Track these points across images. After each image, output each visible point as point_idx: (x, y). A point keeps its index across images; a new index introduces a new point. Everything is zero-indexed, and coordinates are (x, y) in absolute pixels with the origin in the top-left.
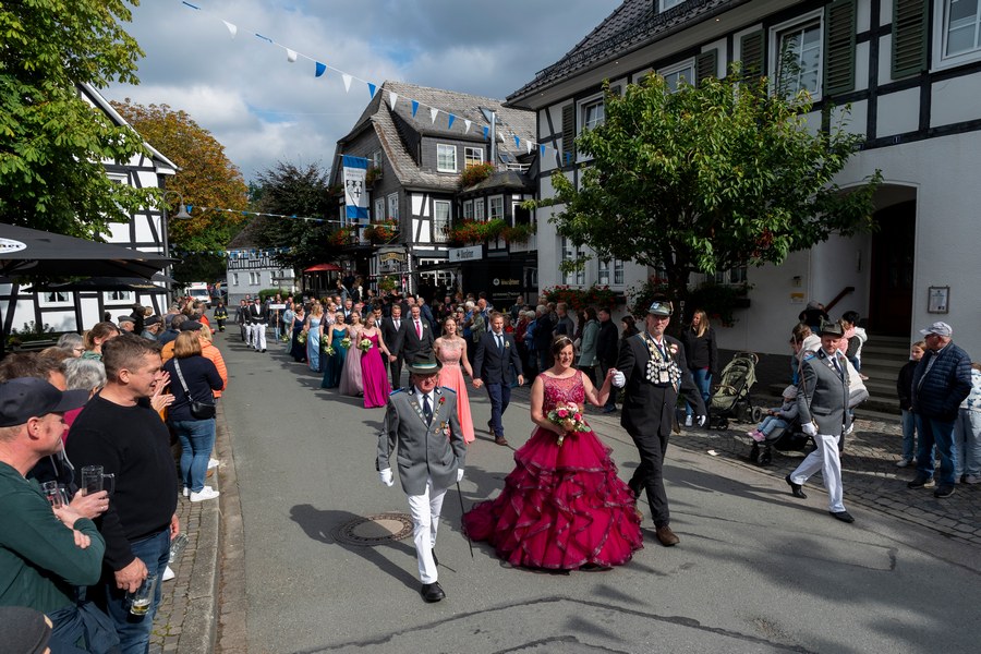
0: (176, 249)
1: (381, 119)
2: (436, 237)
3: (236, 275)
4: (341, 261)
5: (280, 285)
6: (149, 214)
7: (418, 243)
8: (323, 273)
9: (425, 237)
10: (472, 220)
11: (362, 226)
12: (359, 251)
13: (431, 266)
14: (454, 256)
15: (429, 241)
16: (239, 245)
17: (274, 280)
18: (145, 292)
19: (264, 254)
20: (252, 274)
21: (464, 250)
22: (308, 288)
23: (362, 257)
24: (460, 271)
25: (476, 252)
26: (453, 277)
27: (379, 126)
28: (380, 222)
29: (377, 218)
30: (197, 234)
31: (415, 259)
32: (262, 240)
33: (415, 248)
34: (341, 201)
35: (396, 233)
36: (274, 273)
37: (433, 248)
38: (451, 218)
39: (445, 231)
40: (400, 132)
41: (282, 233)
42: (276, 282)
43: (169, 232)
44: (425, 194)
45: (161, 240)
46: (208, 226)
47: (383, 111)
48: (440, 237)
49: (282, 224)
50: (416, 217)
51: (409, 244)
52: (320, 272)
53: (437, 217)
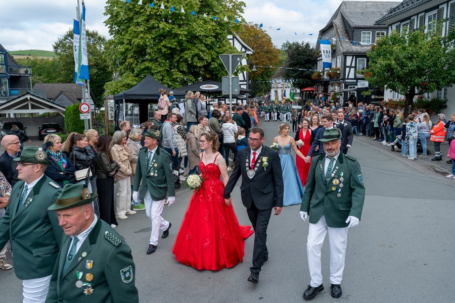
1: (338, 22)
2: (357, 75)
4: (318, 86)
7: (348, 79)
8: (310, 92)
11: (326, 70)
12: (323, 82)
14: (359, 85)
15: (353, 77)
16: (278, 77)
21: (363, 83)
23: (326, 84)
27: (336, 25)
28: (333, 69)
29: (333, 67)
30: (258, 75)
31: (346, 86)
33: (346, 81)
34: (318, 59)
35: (339, 74)
37: (355, 81)
38: (365, 67)
40: (345, 27)
44: (353, 56)
47: (339, 17)
48: (359, 75)
50: (348, 67)
51: (344, 79)
52: (308, 91)
53: (359, 66)
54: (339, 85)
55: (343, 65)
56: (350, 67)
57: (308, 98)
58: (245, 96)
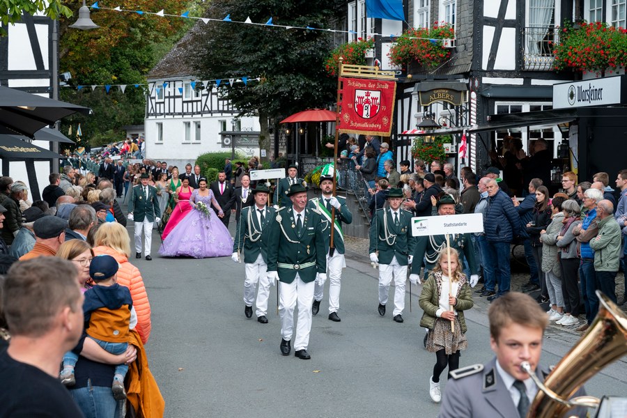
0: (69, 82)
2: (527, 58)
3: (161, 125)
5: (233, 145)
6: (31, 22)
7: (492, 72)
8: (311, 126)
9: (506, 60)
10: (601, 25)
11: (388, 40)
13: (517, 117)
14: (563, 95)
15: (511, 66)
16: (170, 72)
17: (224, 135)
18: (17, 158)
19: (210, 90)
20: (188, 124)
21: (584, 85)
22: (283, 152)
24: (574, 128)
25: (608, 90)
26: (558, 138)
28: (420, 32)
30: (101, 54)
31: (485, 102)
32: (207, 65)
33: (486, 80)
35: (453, 51)
36: (224, 124)
37: (520, 81)
38: (558, 23)
39: (546, 48)
41: (245, 52)
42: (228, 141)
43: (59, 51)
45: (47, 67)
46: (122, 42)
48: (537, 60)
49: (245, 35)
50: (490, 21)
51: (474, 73)
52: (303, 124)
53: (531, 20)
54: (454, 98)
55: (468, 14)
56: (500, 23)
57: (302, 151)
58: (45, 145)
